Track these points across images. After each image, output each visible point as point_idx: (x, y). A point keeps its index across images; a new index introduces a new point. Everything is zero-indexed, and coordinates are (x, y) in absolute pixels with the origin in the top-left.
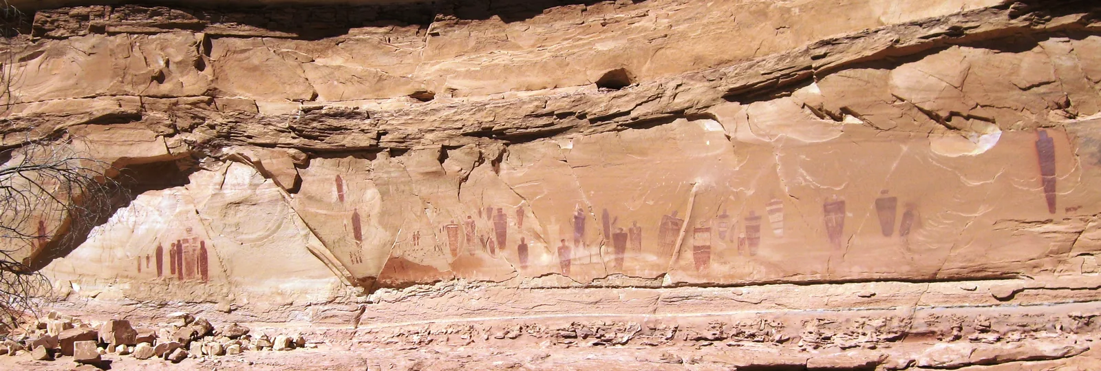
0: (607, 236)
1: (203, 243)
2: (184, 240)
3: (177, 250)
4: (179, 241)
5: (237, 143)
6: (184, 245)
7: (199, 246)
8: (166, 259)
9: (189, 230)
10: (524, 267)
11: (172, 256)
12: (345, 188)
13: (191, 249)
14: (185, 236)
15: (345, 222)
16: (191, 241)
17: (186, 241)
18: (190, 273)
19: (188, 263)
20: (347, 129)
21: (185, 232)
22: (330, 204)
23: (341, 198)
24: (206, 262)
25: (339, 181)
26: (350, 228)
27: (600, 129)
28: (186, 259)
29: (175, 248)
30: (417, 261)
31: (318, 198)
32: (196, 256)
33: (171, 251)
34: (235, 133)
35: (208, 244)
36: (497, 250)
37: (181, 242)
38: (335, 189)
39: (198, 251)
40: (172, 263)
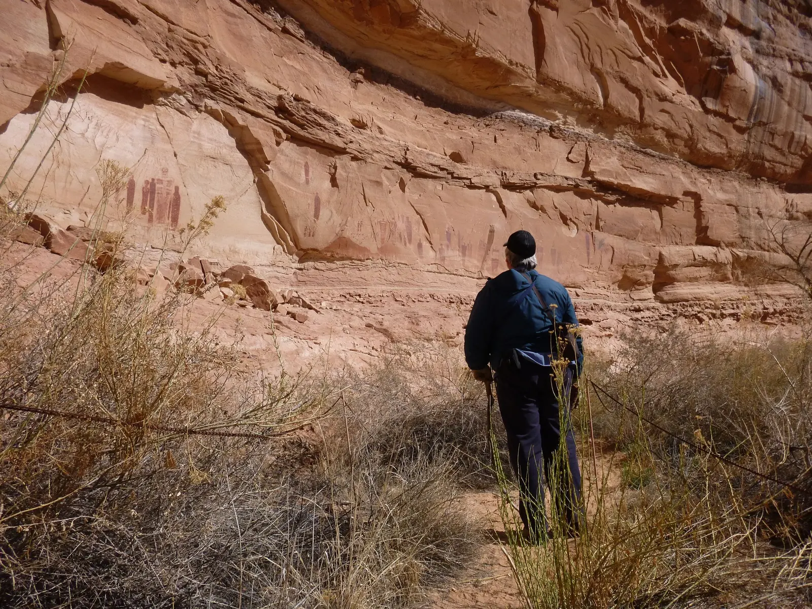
0: (459, 247)
1: (177, 188)
2: (158, 180)
3: (150, 190)
4: (153, 180)
5: (223, 100)
6: (158, 186)
7: (173, 191)
8: (138, 197)
9: (165, 171)
10: (422, 257)
11: (145, 194)
12: (310, 173)
13: (164, 192)
14: (159, 176)
15: (309, 202)
16: (165, 183)
17: (160, 181)
18: (160, 218)
19: (160, 206)
20: (325, 128)
21: (160, 172)
22: (299, 184)
23: (307, 182)
24: (178, 209)
25: (307, 166)
26: (312, 208)
27: (457, 183)
28: (158, 201)
29: (149, 186)
30: (358, 243)
31: (290, 175)
32: (169, 200)
33: (143, 188)
34: (225, 90)
35: (182, 190)
36: (408, 244)
37: (156, 181)
38: (303, 173)
39: (171, 196)
40: (144, 202)
